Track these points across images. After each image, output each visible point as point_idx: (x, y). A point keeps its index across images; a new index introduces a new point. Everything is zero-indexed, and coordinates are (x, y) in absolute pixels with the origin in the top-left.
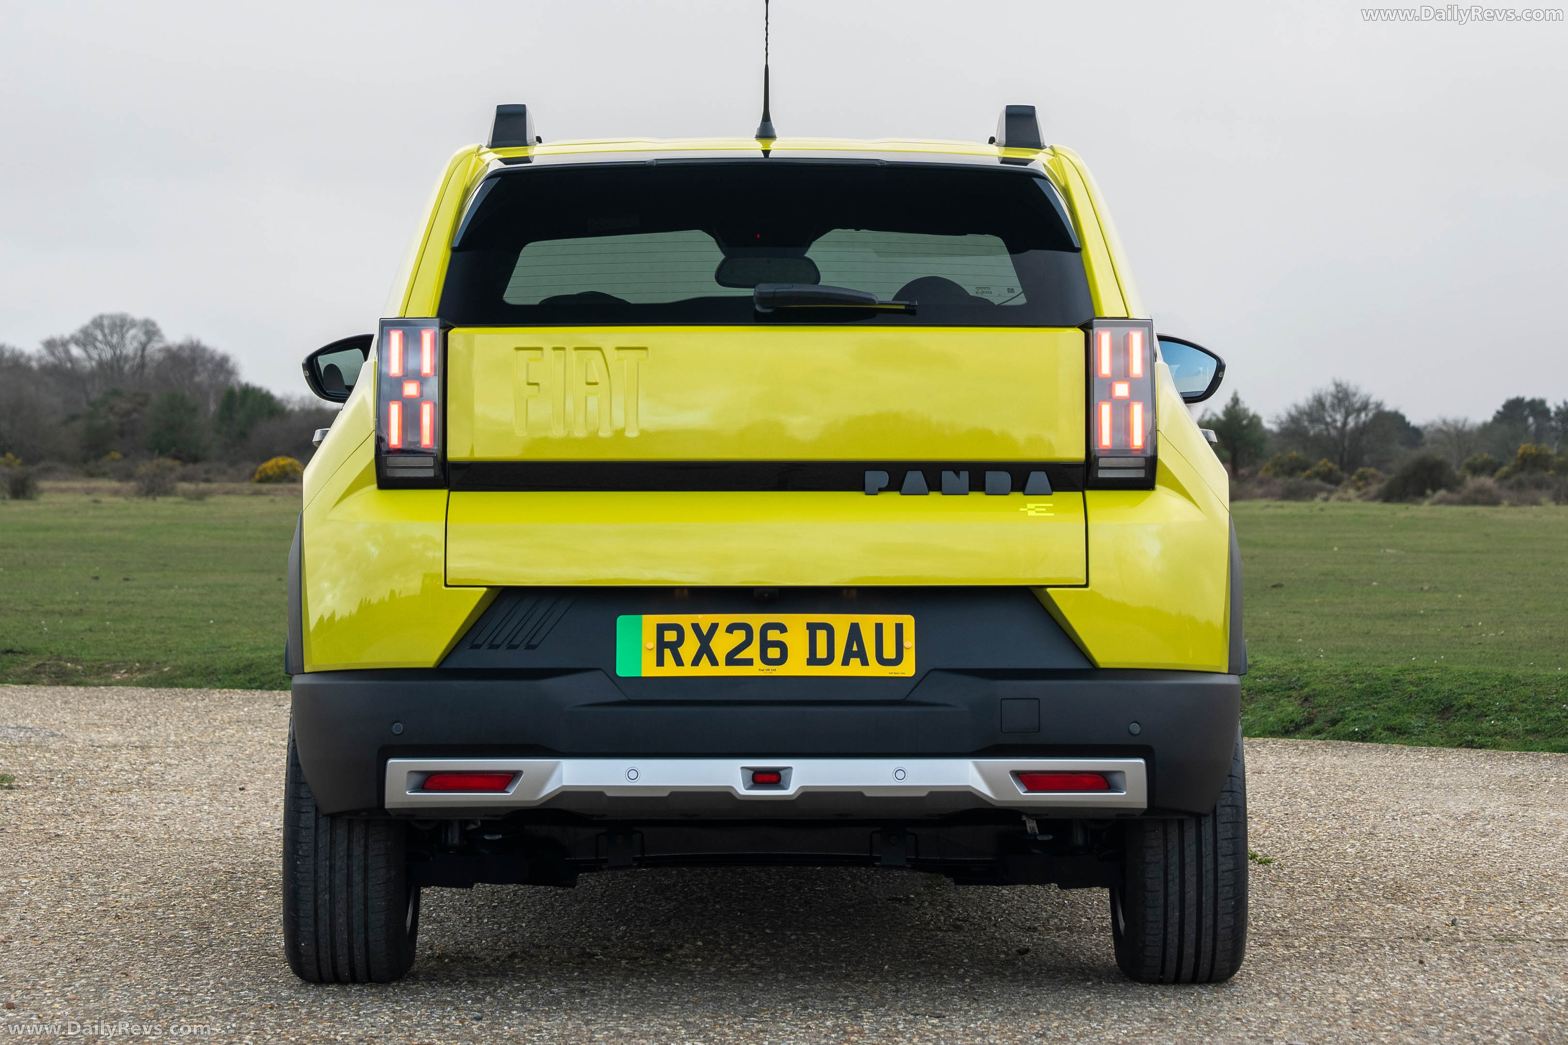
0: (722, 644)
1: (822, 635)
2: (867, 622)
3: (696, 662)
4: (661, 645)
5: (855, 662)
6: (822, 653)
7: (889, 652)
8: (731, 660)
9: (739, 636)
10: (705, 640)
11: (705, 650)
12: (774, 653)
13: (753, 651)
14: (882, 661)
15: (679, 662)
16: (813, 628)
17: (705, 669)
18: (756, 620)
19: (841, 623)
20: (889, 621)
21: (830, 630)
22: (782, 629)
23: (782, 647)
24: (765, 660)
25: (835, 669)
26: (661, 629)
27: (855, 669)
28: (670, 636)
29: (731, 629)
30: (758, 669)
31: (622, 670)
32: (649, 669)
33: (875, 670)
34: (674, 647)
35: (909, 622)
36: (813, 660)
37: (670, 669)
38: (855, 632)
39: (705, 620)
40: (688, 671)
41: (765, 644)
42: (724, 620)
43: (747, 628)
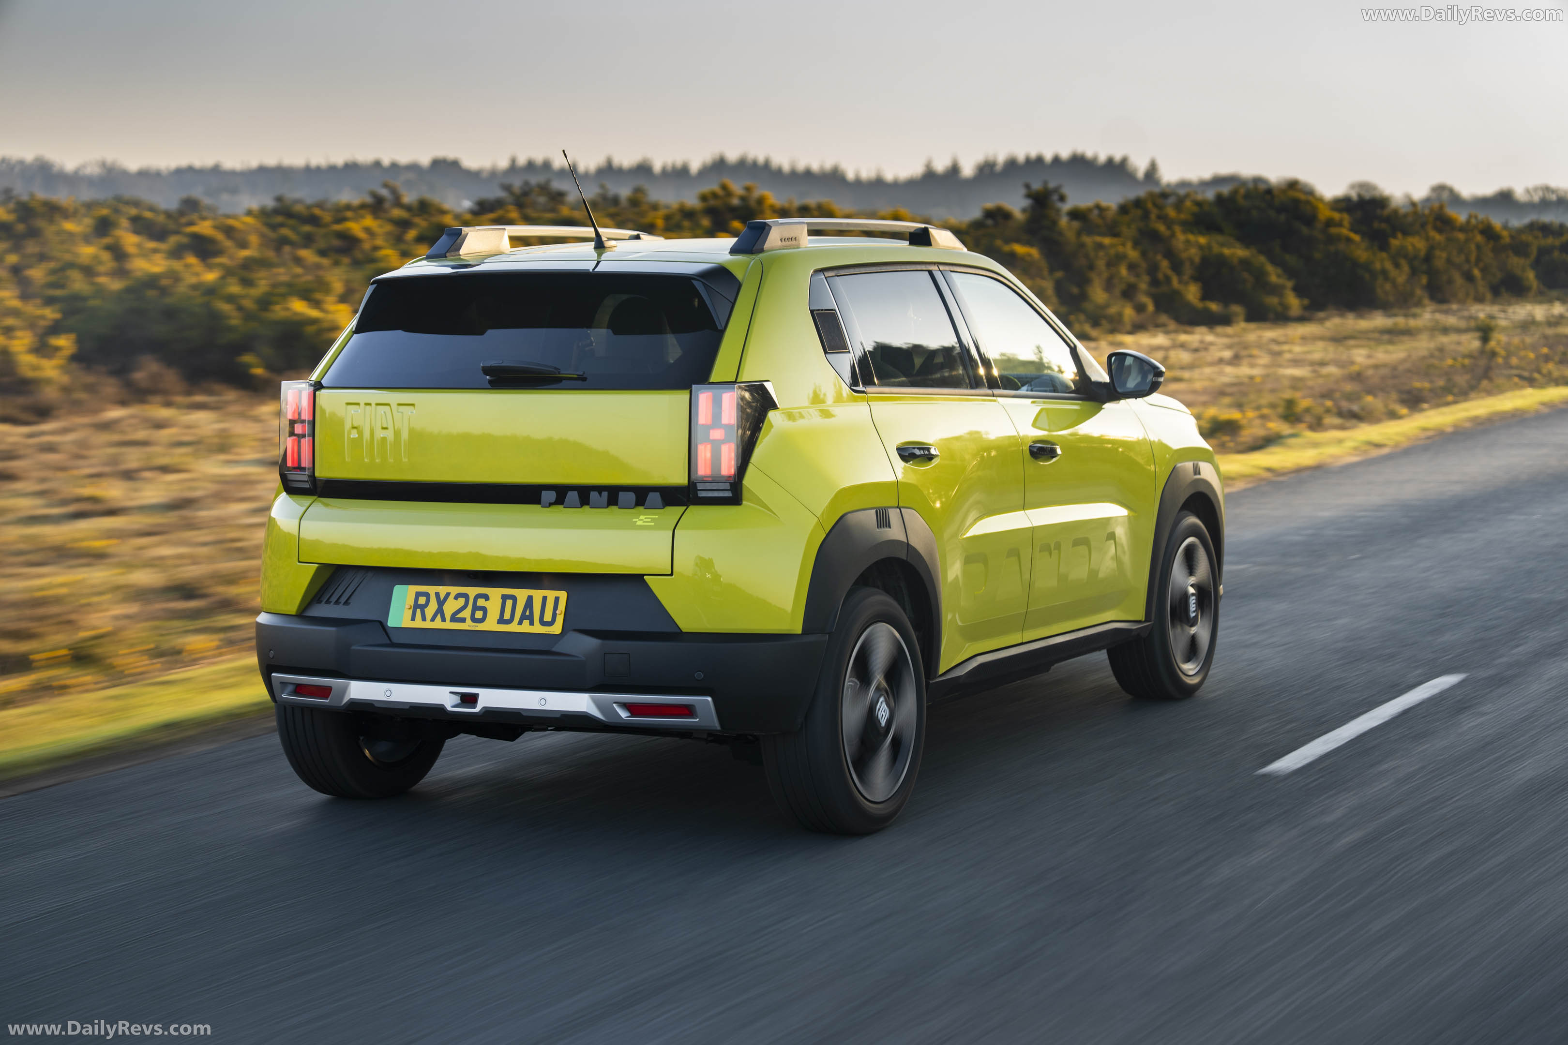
0: (450, 607)
1: (509, 603)
2: (538, 595)
3: (433, 619)
4: (416, 606)
5: (526, 622)
6: (507, 616)
7: (548, 617)
8: (454, 619)
9: (461, 601)
10: (441, 603)
11: (440, 611)
12: (479, 614)
13: (466, 614)
14: (543, 623)
15: (424, 619)
16: (504, 598)
17: (438, 624)
18: (472, 591)
19: (522, 594)
20: (551, 594)
21: (514, 598)
22: (486, 597)
23: (484, 610)
24: (474, 620)
25: (513, 628)
26: (418, 594)
27: (526, 628)
28: (422, 600)
29: (456, 598)
30: (468, 625)
31: (392, 622)
32: (407, 623)
33: (538, 629)
34: (423, 607)
35: (563, 595)
36: (501, 621)
37: (418, 624)
38: (530, 600)
39: (443, 590)
40: (428, 625)
41: (475, 608)
42: (454, 590)
43: (466, 596)
